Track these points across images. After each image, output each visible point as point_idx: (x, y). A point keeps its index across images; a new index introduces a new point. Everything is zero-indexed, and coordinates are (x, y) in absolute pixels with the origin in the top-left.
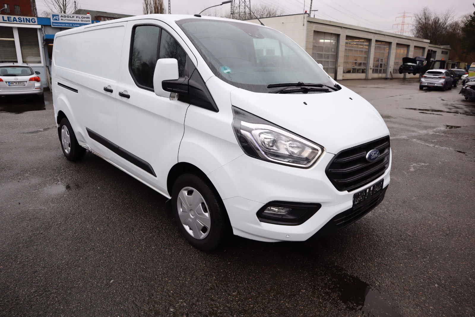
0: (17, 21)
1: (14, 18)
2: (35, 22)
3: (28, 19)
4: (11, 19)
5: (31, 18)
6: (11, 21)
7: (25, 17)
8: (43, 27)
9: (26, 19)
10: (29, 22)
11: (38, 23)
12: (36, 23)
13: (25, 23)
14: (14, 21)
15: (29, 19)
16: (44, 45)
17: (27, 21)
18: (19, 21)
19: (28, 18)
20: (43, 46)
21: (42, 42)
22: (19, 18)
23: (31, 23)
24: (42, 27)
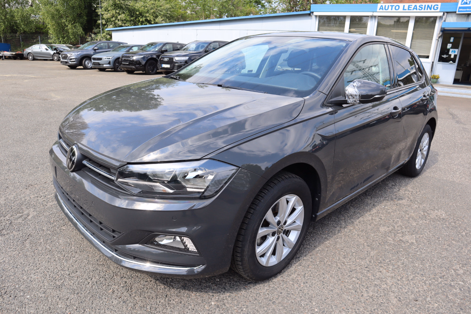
0: (416, 9)
1: (416, 6)
2: (437, 8)
3: (430, 6)
4: (411, 7)
5: (433, 4)
6: (411, 10)
7: (427, 4)
8: (446, 14)
9: (428, 6)
10: (430, 9)
11: (440, 10)
12: (438, 10)
13: (426, 11)
14: (413, 10)
15: (432, 5)
16: (439, 37)
17: (429, 8)
18: (419, 9)
19: (430, 4)
20: (437, 38)
21: (439, 33)
22: (420, 7)
23: (432, 10)
24: (444, 14)
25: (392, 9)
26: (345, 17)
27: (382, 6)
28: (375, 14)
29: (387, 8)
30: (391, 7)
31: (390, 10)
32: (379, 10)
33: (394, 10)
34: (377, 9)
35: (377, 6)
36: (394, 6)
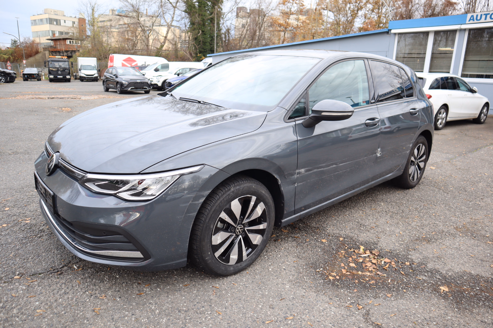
25: (486, 19)
26: (427, 33)
27: (473, 16)
28: (463, 27)
29: (479, 18)
30: (485, 16)
31: (483, 20)
32: (469, 21)
33: (488, 19)
34: (466, 20)
35: (467, 17)
36: (489, 14)
